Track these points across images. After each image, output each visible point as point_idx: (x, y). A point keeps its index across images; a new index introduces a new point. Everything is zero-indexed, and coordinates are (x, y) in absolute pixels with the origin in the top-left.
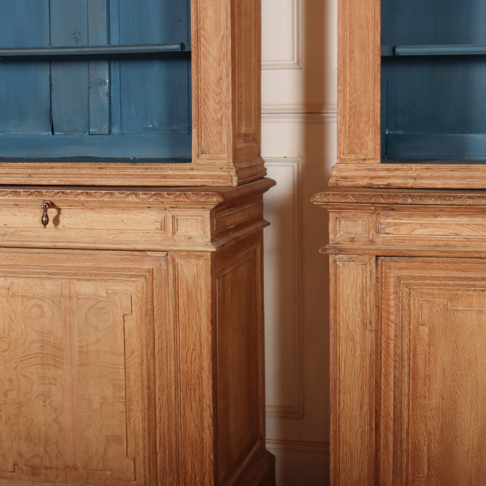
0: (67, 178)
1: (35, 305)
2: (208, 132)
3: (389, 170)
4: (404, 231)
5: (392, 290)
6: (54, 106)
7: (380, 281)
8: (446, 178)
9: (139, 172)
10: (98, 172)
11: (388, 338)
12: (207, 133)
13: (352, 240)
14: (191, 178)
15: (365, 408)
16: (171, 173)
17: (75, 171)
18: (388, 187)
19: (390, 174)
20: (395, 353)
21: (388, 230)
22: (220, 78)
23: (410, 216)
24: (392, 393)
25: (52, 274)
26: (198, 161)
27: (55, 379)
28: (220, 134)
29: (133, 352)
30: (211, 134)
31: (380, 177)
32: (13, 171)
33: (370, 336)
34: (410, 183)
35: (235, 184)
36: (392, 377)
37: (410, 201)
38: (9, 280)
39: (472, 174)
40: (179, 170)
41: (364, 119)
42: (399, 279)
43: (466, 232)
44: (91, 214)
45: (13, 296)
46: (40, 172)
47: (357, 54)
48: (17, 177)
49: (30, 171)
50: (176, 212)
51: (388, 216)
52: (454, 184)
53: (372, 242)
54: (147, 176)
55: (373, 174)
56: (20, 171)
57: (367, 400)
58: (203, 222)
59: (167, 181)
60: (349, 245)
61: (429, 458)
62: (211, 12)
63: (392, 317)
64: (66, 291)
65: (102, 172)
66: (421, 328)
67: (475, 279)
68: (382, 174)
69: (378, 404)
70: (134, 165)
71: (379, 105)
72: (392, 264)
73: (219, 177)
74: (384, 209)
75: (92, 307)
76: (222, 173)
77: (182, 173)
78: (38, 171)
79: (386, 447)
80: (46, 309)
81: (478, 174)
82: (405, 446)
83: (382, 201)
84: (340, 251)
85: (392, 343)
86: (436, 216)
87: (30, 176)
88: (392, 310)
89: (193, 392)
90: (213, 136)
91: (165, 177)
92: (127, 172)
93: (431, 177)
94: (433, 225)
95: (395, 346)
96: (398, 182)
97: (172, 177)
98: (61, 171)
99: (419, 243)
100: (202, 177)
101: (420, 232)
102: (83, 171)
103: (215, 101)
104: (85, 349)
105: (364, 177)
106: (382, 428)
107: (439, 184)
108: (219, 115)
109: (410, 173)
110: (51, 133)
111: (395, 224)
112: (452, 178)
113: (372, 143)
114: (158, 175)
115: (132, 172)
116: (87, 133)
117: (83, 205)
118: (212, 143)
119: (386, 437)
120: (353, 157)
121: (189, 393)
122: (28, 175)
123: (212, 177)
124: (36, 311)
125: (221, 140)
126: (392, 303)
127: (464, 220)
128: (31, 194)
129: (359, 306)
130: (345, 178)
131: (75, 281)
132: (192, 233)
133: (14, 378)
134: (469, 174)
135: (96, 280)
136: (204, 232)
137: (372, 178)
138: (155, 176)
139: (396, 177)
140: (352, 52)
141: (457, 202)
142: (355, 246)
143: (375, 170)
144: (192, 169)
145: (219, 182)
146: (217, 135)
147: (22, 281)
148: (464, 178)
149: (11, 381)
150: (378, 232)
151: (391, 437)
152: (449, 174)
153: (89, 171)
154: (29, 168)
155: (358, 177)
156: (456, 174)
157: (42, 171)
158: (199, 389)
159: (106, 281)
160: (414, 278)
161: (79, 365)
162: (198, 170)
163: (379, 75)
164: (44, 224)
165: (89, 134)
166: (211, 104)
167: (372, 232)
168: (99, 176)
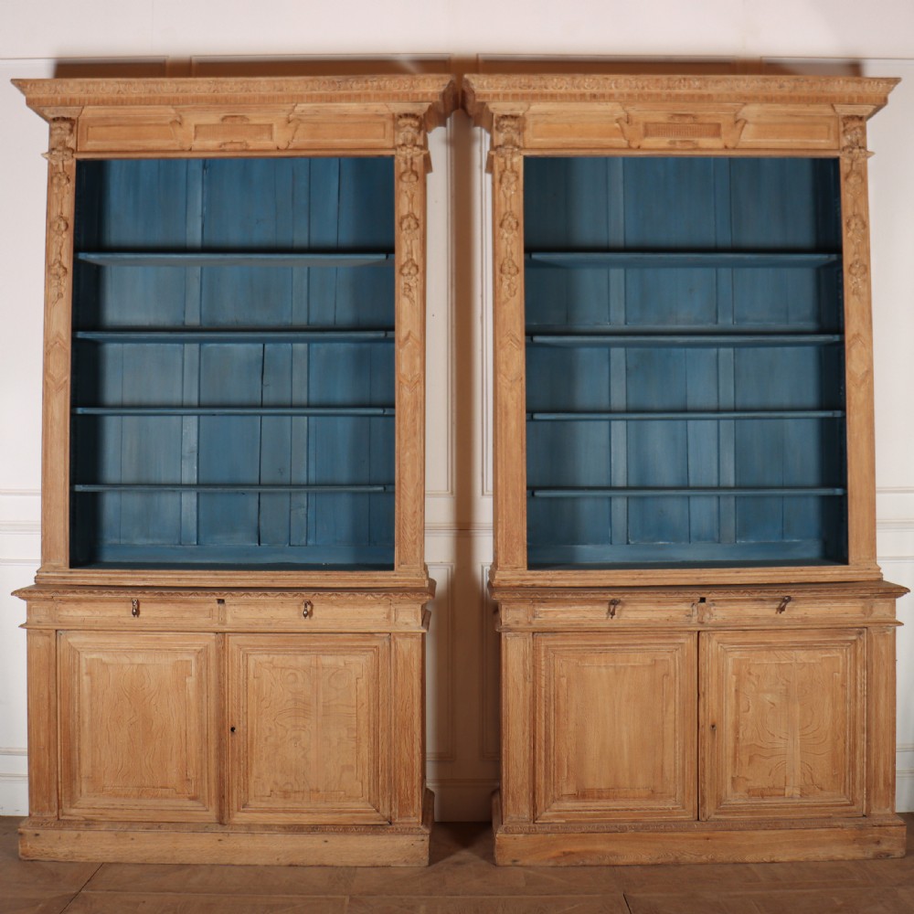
1: (291, 674)
3: (534, 575)
4: (551, 616)
5: (543, 655)
6: (262, 523)
7: (535, 649)
8: (571, 579)
9: (356, 577)
10: (325, 578)
11: (541, 686)
12: (406, 550)
13: (517, 622)
14: (395, 582)
15: (527, 734)
16: (379, 578)
17: (307, 577)
18: (533, 586)
19: (534, 577)
20: (546, 697)
21: (540, 615)
22: (415, 512)
23: (554, 606)
24: (543, 724)
25: (305, 651)
26: (399, 570)
27: (304, 727)
28: (415, 551)
29: (363, 704)
30: (408, 551)
31: (528, 580)
32: (259, 577)
33: (529, 686)
34: (548, 583)
35: (427, 585)
36: (543, 712)
37: (556, 596)
38: (271, 656)
39: (589, 577)
40: (386, 576)
41: (516, 540)
42: (547, 647)
43: (590, 616)
44: (336, 610)
45: (274, 667)
47: (510, 497)
49: (272, 577)
50: (397, 606)
51: (541, 607)
52: (577, 584)
53: (530, 623)
54: (362, 581)
55: (523, 577)
56: (264, 577)
57: (527, 728)
58: (416, 613)
59: (378, 584)
60: (515, 626)
61: (568, 766)
62: (409, 467)
63: (543, 673)
64: (314, 663)
65: (329, 577)
66: (562, 679)
67: (595, 646)
68: (528, 577)
69: (535, 731)
71: (526, 531)
72: (543, 638)
73: (415, 581)
74: (539, 602)
75: (333, 674)
76: (416, 578)
77: (388, 578)
78: (278, 577)
79: (540, 760)
80: (299, 675)
81: (592, 577)
82: (552, 758)
83: (538, 597)
84: (511, 630)
85: (543, 690)
86: (571, 606)
87: (273, 581)
88: (543, 668)
89: (406, 731)
91: (375, 581)
92: (347, 577)
93: (562, 579)
94: (570, 612)
95: (545, 691)
96: (540, 583)
97: (381, 581)
98: (296, 577)
99: (560, 623)
100: (403, 581)
101: (560, 616)
102: (313, 577)
103: (411, 528)
104: (327, 704)
105: (518, 580)
106: (537, 747)
107: (567, 584)
108: (414, 537)
109: (548, 577)
110: (258, 545)
111: (545, 612)
112: (575, 579)
113: (521, 556)
114: (371, 580)
115: (351, 577)
116: (288, 544)
117: (332, 603)
118: (408, 556)
119: (540, 752)
120: (509, 566)
123: (411, 581)
124: (291, 678)
125: (415, 554)
126: (543, 663)
127: (589, 608)
128: (296, 595)
129: (521, 666)
130: (503, 580)
131: (321, 656)
132: (408, 620)
133: (273, 727)
134: (585, 577)
135: (337, 655)
136: (417, 619)
137: (523, 580)
138: (368, 581)
139: (538, 579)
140: (507, 495)
141: (586, 597)
142: (520, 626)
143: (524, 575)
144: (396, 575)
145: (415, 584)
147: (281, 657)
148: (584, 579)
149: (270, 729)
150: (534, 617)
151: (543, 754)
152: (573, 577)
153: (318, 577)
154: (273, 575)
155: (513, 580)
156: (578, 577)
157: (281, 577)
159: (344, 655)
160: (557, 646)
161: (323, 716)
162: (400, 576)
163: (525, 511)
164: (305, 616)
165: (290, 545)
166: (408, 530)
167: (530, 617)
168: (326, 581)
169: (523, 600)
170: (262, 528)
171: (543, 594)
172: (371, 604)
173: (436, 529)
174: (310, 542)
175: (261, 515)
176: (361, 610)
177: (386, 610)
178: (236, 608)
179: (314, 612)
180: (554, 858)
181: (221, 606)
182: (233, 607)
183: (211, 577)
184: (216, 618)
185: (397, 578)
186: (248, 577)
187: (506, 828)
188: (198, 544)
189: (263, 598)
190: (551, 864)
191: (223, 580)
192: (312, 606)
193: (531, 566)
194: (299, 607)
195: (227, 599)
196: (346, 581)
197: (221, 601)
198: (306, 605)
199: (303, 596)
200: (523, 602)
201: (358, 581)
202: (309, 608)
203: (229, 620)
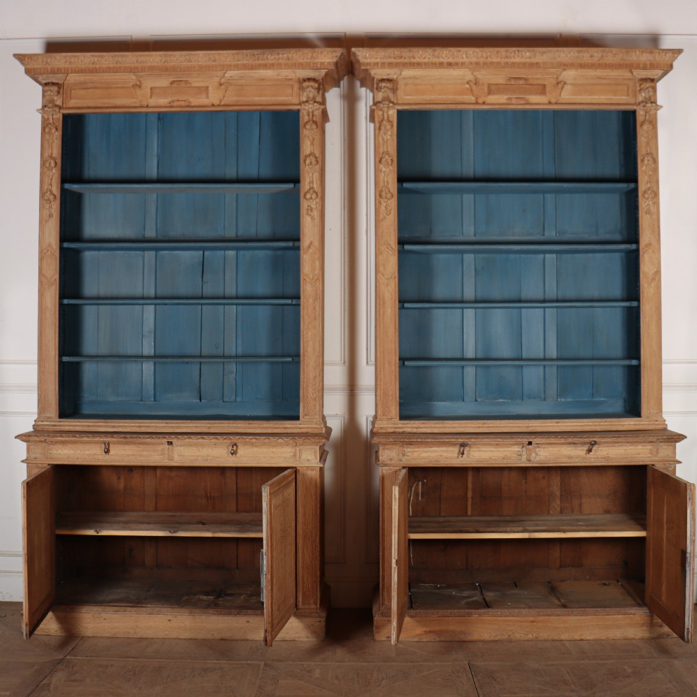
3: (404, 424)
4: (416, 454)
6: (202, 385)
8: (432, 428)
9: (271, 425)
10: (248, 426)
12: (308, 406)
13: (391, 460)
14: (300, 429)
16: (289, 426)
17: (235, 425)
18: (403, 433)
19: (404, 426)
21: (408, 454)
22: (315, 377)
23: (418, 447)
26: (303, 420)
28: (315, 405)
30: (310, 406)
31: (400, 428)
32: (199, 425)
34: (415, 430)
35: (324, 432)
37: (419, 440)
39: (446, 425)
40: (294, 424)
41: (390, 398)
43: (445, 454)
44: (255, 449)
47: (386, 366)
49: (209, 426)
50: (301, 447)
51: (408, 448)
52: (436, 431)
53: (400, 460)
54: (276, 428)
55: (396, 426)
56: (203, 425)
58: (315, 452)
59: (288, 430)
60: (389, 462)
62: (311, 343)
65: (251, 425)
68: (400, 426)
71: (398, 391)
73: (316, 428)
74: (407, 444)
76: (316, 426)
77: (295, 426)
78: (213, 425)
81: (448, 426)
83: (406, 440)
84: (386, 465)
86: (431, 447)
87: (209, 428)
91: (286, 428)
92: (264, 426)
93: (425, 428)
94: (430, 451)
96: (409, 430)
97: (290, 428)
98: (227, 425)
99: (423, 460)
100: (307, 428)
101: (424, 455)
102: (239, 425)
105: (391, 428)
107: (429, 431)
108: (315, 396)
109: (414, 426)
110: (199, 401)
111: (412, 452)
112: (435, 428)
113: (394, 410)
114: (282, 427)
115: (267, 425)
117: (252, 444)
118: (310, 410)
120: (385, 417)
123: (312, 428)
125: (315, 408)
127: (444, 449)
128: (225, 439)
130: (381, 428)
132: (309, 458)
134: (443, 426)
136: (316, 457)
137: (396, 428)
138: (280, 428)
139: (407, 427)
140: (384, 365)
141: (442, 441)
142: (393, 462)
143: (396, 424)
144: (300, 424)
148: (441, 428)
150: (404, 455)
152: (433, 425)
153: (243, 425)
154: (209, 423)
155: (388, 427)
156: (437, 425)
157: (216, 425)
162: (304, 424)
163: (398, 377)
164: (232, 454)
165: (223, 401)
166: (311, 390)
167: (401, 455)
168: (249, 428)
169: (395, 443)
170: (202, 389)
171: (410, 438)
172: (281, 445)
173: (333, 389)
174: (238, 399)
175: (202, 378)
176: (274, 450)
177: (293, 450)
178: (182, 449)
179: (239, 451)
180: (418, 635)
181: (170, 447)
182: (179, 448)
183: (163, 425)
184: (166, 455)
185: (302, 426)
186: (191, 425)
187: (382, 613)
188: (155, 400)
189: (201, 440)
190: (416, 640)
191: (172, 427)
192: (237, 447)
193: (402, 418)
194: (228, 447)
195: (174, 441)
196: (263, 428)
197: (170, 443)
198: (233, 447)
199: (231, 439)
200: (395, 444)
201: (272, 428)
202: (235, 447)
203: (176, 457)
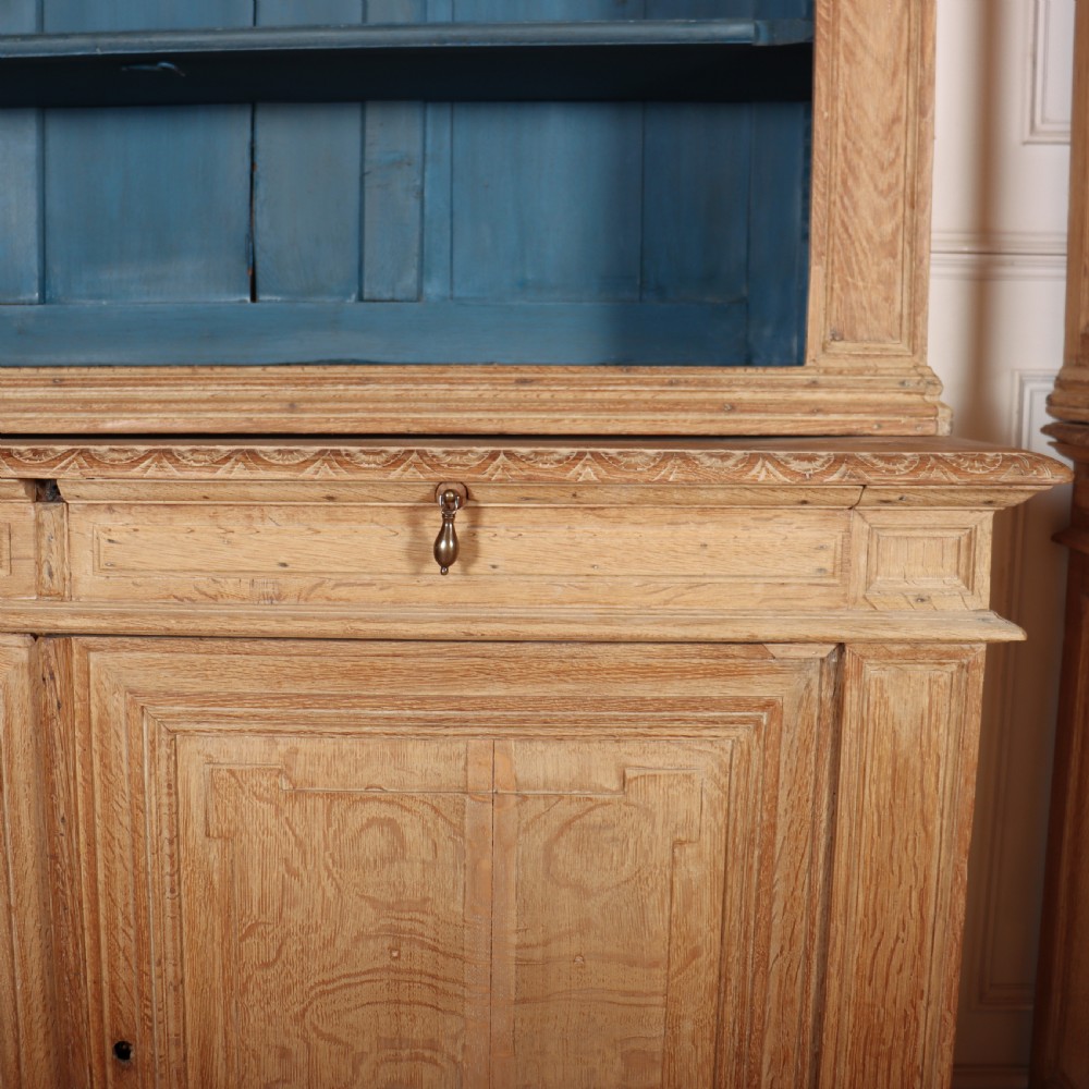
0: (415, 411)
1: (370, 823)
2: (852, 276)
6: (262, 222)
9: (646, 393)
12: (850, 279)
14: (813, 412)
16: (745, 395)
22: (896, 120)
25: (440, 721)
26: (824, 362)
27: (432, 1045)
28: (888, 282)
29: (695, 954)
30: (860, 284)
32: (234, 391)
35: (946, 429)
38: (283, 744)
40: (774, 386)
45: (297, 794)
46: (322, 394)
48: (250, 411)
49: (289, 392)
54: (675, 406)
56: (256, 391)
59: (741, 421)
64: (479, 776)
65: (528, 392)
70: (628, 371)
73: (899, 408)
75: (568, 824)
76: (901, 398)
77: (779, 396)
78: (313, 392)
80: (412, 833)
87: (292, 406)
89: (884, 1064)
90: (865, 288)
91: (733, 408)
97: (753, 408)
98: (392, 390)
100: (848, 408)
102: (465, 392)
103: (876, 187)
104: (538, 954)
108: (888, 227)
110: (248, 299)
114: (711, 402)
115: (625, 392)
116: (354, 297)
118: (864, 308)
121: (870, 1068)
122: (285, 405)
123: (878, 408)
124: (375, 841)
125: (888, 299)
131: (512, 743)
132: (928, 584)
133: (296, 1046)
135: (587, 739)
138: (700, 407)
144: (814, 385)
145: (897, 424)
146: (880, 287)
147: (327, 746)
149: (284, 1053)
153: (486, 390)
154: (287, 381)
157: (328, 390)
158: (904, 1053)
159: (618, 739)
161: (517, 1002)
162: (830, 387)
164: (445, 560)
165: (360, 298)
166: (865, 195)
168: (517, 407)
170: (261, 240)
174: (433, 289)
175: (261, 192)
176: (710, 531)
178: (118, 524)
179: (484, 537)
181: (50, 514)
182: (104, 520)
183: (40, 393)
184: (26, 569)
185: (820, 395)
186: (189, 392)
188: (43, 300)
189: (239, 471)
191: (87, 404)
192: (475, 513)
194: (414, 515)
195: (68, 477)
196: (603, 407)
197: (45, 490)
198: (448, 509)
199: (435, 464)
201: (655, 407)
202: (461, 517)
203: (87, 579)
